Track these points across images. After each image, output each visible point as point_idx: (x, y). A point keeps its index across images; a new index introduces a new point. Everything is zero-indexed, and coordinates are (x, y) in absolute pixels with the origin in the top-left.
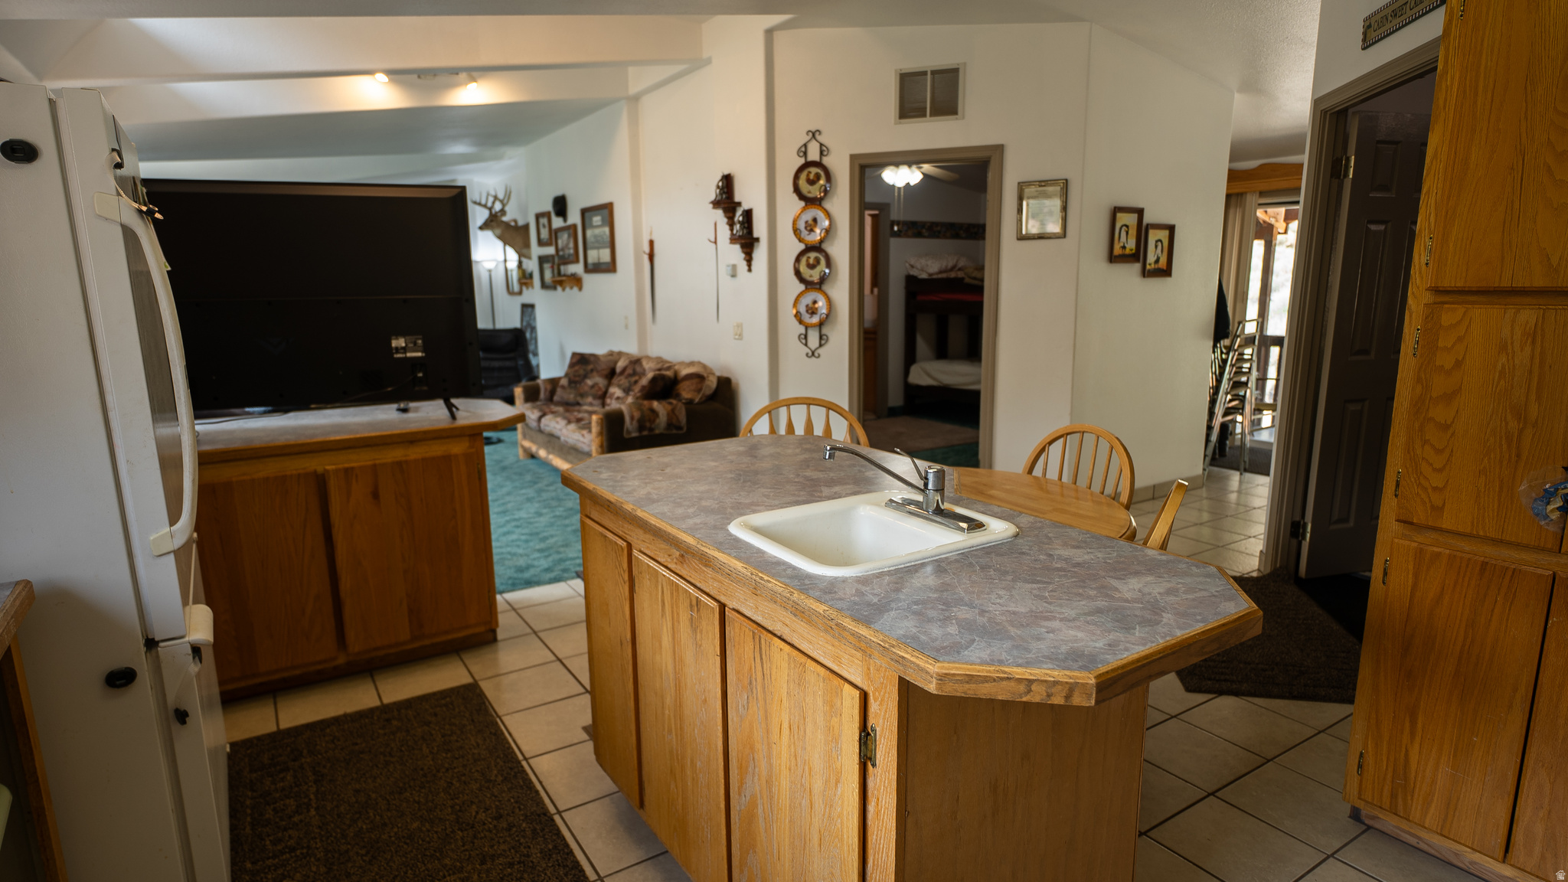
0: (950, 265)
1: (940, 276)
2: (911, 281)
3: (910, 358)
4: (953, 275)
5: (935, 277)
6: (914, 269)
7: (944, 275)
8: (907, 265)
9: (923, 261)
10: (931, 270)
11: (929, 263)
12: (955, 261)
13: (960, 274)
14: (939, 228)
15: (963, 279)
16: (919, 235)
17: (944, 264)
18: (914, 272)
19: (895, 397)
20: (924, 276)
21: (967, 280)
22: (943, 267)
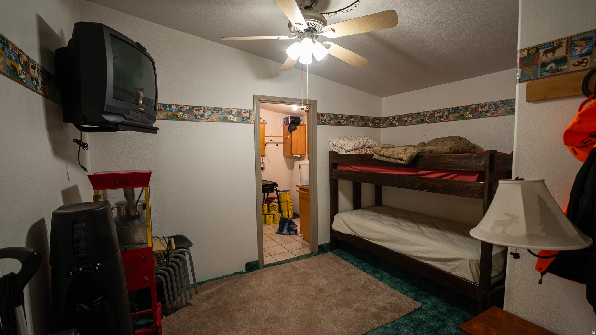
0: (361, 144)
1: (354, 152)
2: (333, 155)
3: (334, 210)
4: (363, 152)
5: (349, 153)
6: (335, 147)
7: (357, 152)
8: (331, 144)
9: (342, 142)
10: (347, 148)
11: (346, 143)
12: (365, 141)
13: (369, 151)
14: (353, 119)
15: (373, 155)
16: (339, 123)
17: (357, 144)
18: (335, 149)
19: (324, 238)
20: (342, 152)
21: (375, 157)
22: (356, 145)
